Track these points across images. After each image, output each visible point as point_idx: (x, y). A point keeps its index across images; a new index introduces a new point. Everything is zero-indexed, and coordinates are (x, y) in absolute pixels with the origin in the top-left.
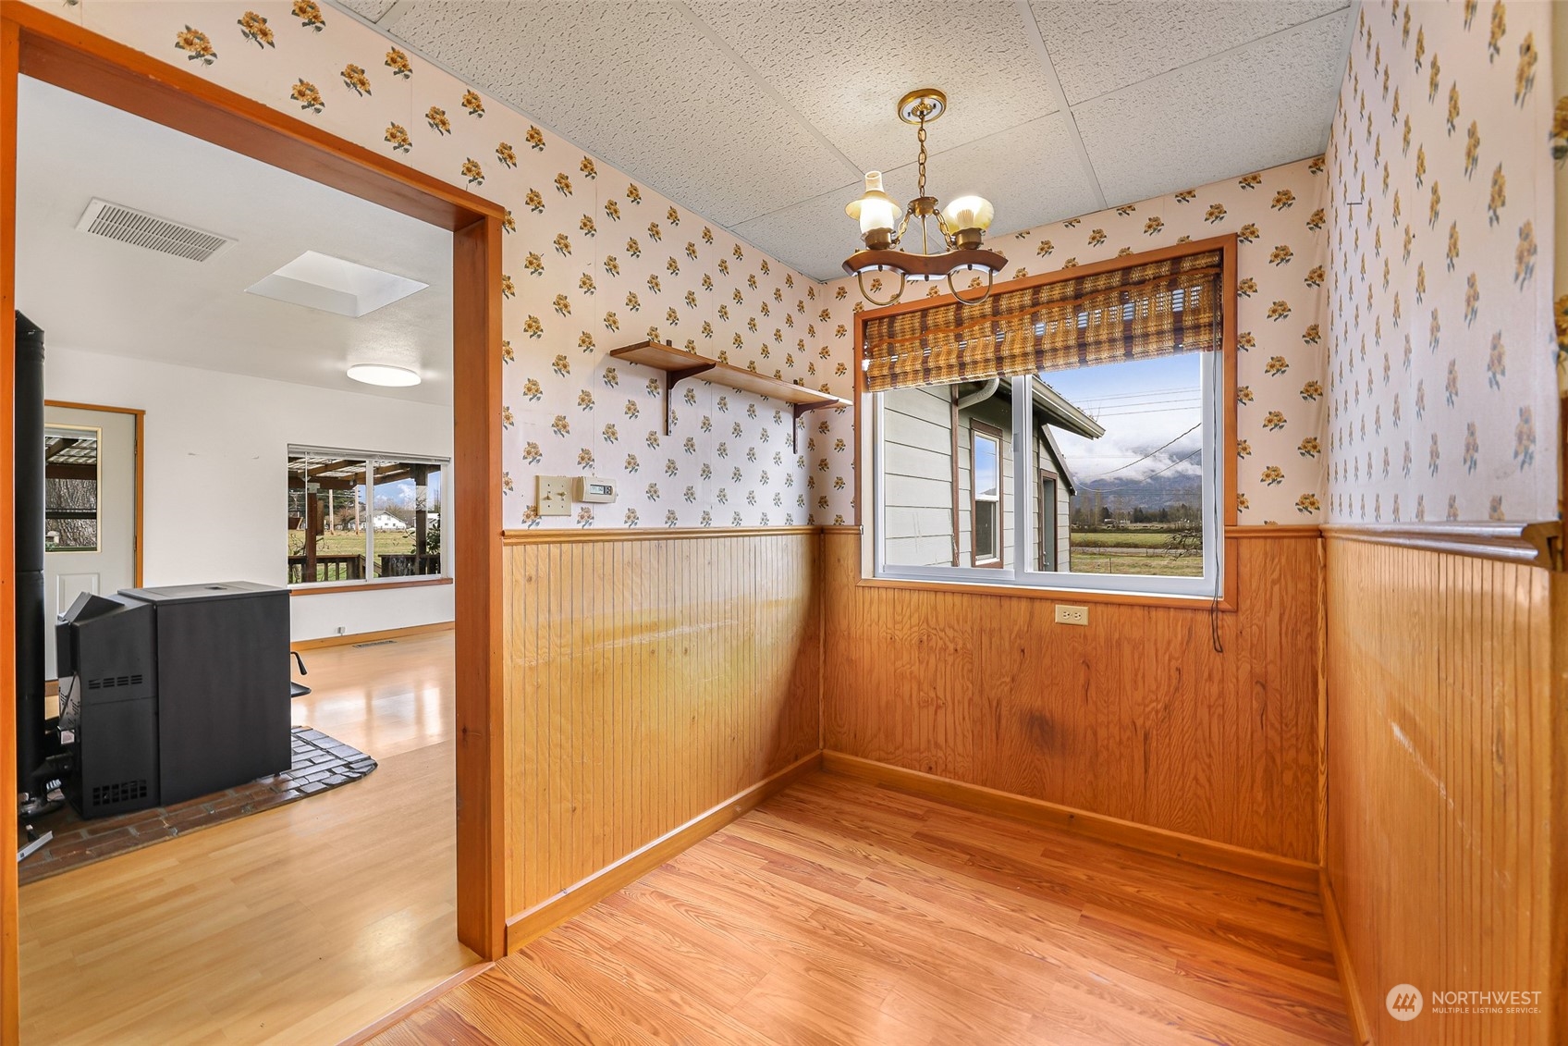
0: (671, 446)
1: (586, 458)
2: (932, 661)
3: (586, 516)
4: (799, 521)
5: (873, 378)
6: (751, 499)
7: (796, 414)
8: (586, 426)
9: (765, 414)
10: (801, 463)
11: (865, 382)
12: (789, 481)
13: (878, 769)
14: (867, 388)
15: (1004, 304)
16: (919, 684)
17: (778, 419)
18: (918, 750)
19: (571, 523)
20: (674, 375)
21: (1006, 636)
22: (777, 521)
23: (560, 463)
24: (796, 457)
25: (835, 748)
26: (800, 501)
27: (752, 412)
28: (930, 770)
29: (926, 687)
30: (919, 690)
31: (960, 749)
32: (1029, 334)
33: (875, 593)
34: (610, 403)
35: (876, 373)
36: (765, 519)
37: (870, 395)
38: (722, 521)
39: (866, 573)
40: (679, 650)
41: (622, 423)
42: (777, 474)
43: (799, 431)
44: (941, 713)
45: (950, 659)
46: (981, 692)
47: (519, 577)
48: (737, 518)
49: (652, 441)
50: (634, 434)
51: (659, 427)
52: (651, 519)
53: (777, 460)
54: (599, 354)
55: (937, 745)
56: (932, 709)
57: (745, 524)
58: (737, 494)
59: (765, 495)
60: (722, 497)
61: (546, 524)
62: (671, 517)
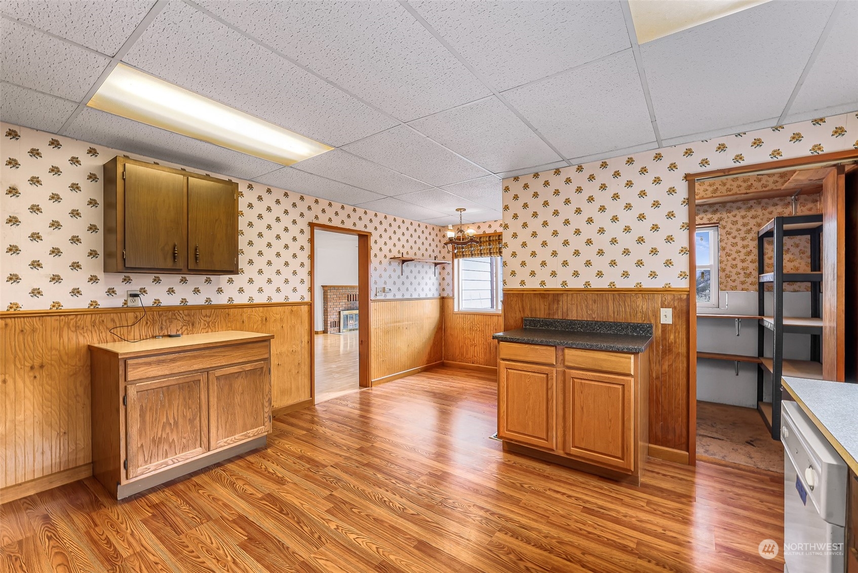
0: (403, 278)
1: (385, 283)
2: (474, 334)
3: (385, 296)
4: (436, 295)
5: (458, 255)
6: (423, 290)
7: (435, 266)
8: (385, 275)
9: (426, 267)
10: (437, 279)
11: (455, 256)
12: (433, 284)
13: (458, 364)
14: (456, 257)
15: (491, 239)
16: (470, 340)
17: (430, 268)
18: (470, 358)
19: (382, 297)
20: (404, 261)
21: (492, 326)
22: (430, 295)
23: (381, 285)
24: (436, 277)
25: (447, 360)
26: (437, 290)
27: (423, 267)
28: (473, 363)
29: (472, 341)
30: (470, 342)
31: (481, 357)
32: (498, 246)
33: (458, 315)
34: (390, 269)
35: (458, 254)
36: (426, 295)
37: (457, 259)
38: (415, 296)
39: (456, 310)
40: (405, 328)
41: (393, 274)
42: (430, 283)
43: (436, 270)
44: (476, 347)
45: (478, 333)
46: (486, 341)
47: (373, 309)
48: (419, 295)
49: (399, 277)
50: (395, 276)
51: (400, 274)
52: (399, 296)
53: (430, 279)
54: (388, 258)
55: (475, 356)
56: (474, 347)
57: (421, 297)
58: (419, 289)
59: (426, 289)
60: (415, 290)
61: (378, 298)
62: (403, 295)
